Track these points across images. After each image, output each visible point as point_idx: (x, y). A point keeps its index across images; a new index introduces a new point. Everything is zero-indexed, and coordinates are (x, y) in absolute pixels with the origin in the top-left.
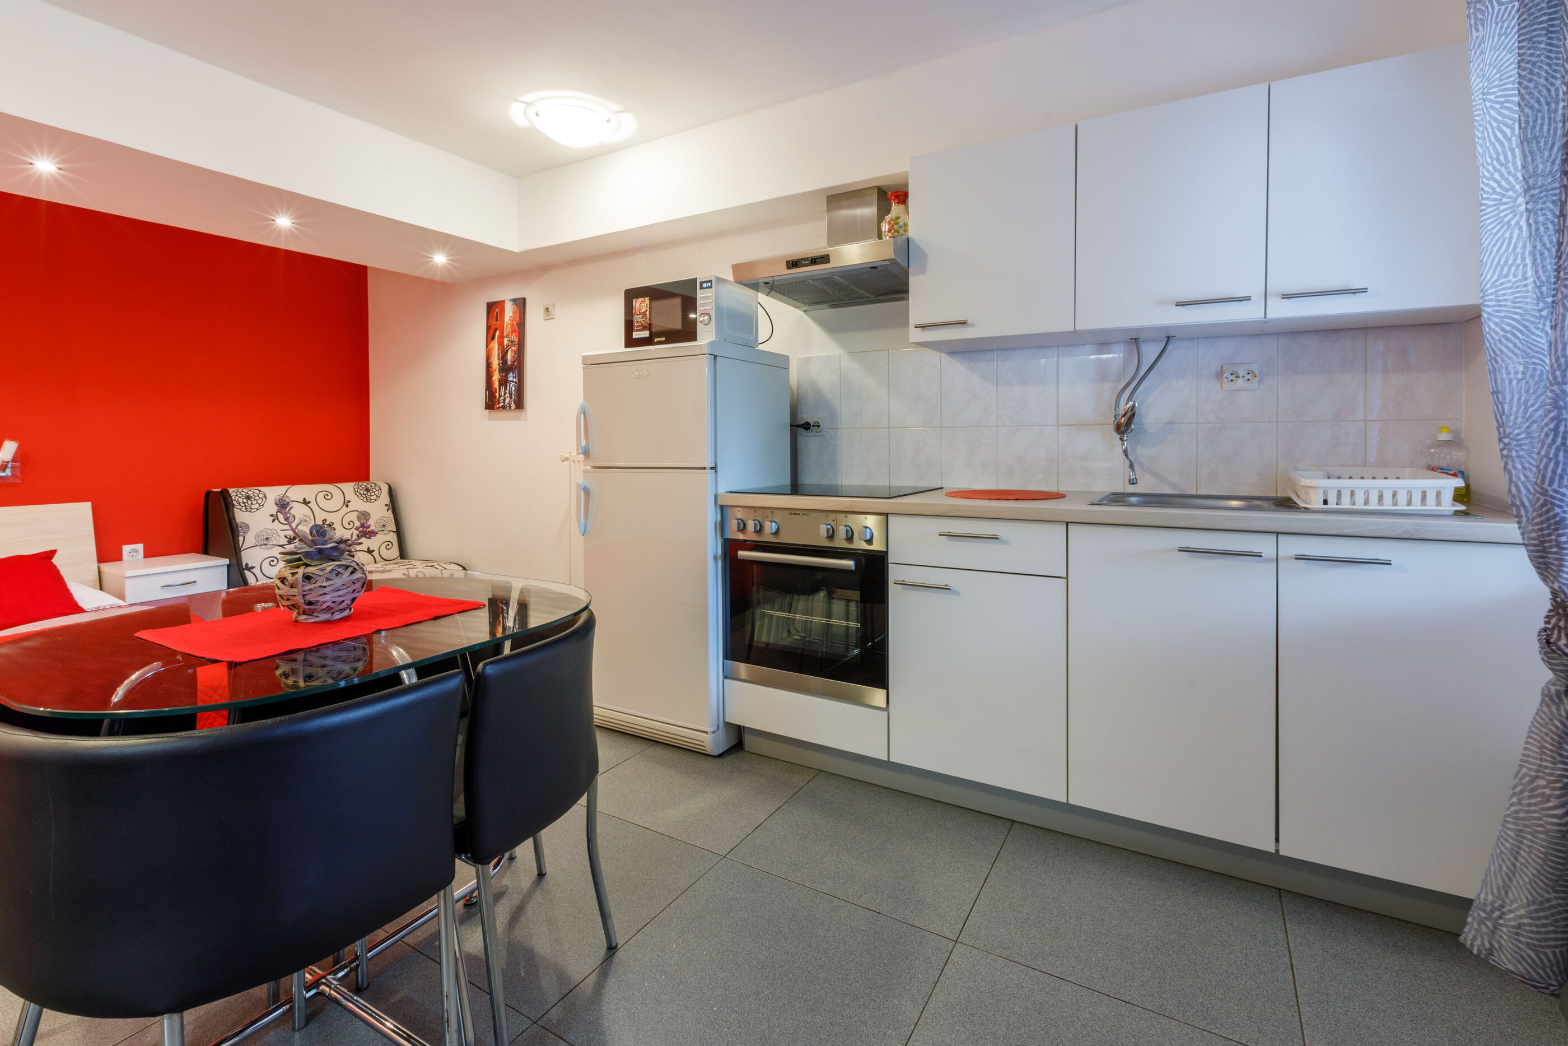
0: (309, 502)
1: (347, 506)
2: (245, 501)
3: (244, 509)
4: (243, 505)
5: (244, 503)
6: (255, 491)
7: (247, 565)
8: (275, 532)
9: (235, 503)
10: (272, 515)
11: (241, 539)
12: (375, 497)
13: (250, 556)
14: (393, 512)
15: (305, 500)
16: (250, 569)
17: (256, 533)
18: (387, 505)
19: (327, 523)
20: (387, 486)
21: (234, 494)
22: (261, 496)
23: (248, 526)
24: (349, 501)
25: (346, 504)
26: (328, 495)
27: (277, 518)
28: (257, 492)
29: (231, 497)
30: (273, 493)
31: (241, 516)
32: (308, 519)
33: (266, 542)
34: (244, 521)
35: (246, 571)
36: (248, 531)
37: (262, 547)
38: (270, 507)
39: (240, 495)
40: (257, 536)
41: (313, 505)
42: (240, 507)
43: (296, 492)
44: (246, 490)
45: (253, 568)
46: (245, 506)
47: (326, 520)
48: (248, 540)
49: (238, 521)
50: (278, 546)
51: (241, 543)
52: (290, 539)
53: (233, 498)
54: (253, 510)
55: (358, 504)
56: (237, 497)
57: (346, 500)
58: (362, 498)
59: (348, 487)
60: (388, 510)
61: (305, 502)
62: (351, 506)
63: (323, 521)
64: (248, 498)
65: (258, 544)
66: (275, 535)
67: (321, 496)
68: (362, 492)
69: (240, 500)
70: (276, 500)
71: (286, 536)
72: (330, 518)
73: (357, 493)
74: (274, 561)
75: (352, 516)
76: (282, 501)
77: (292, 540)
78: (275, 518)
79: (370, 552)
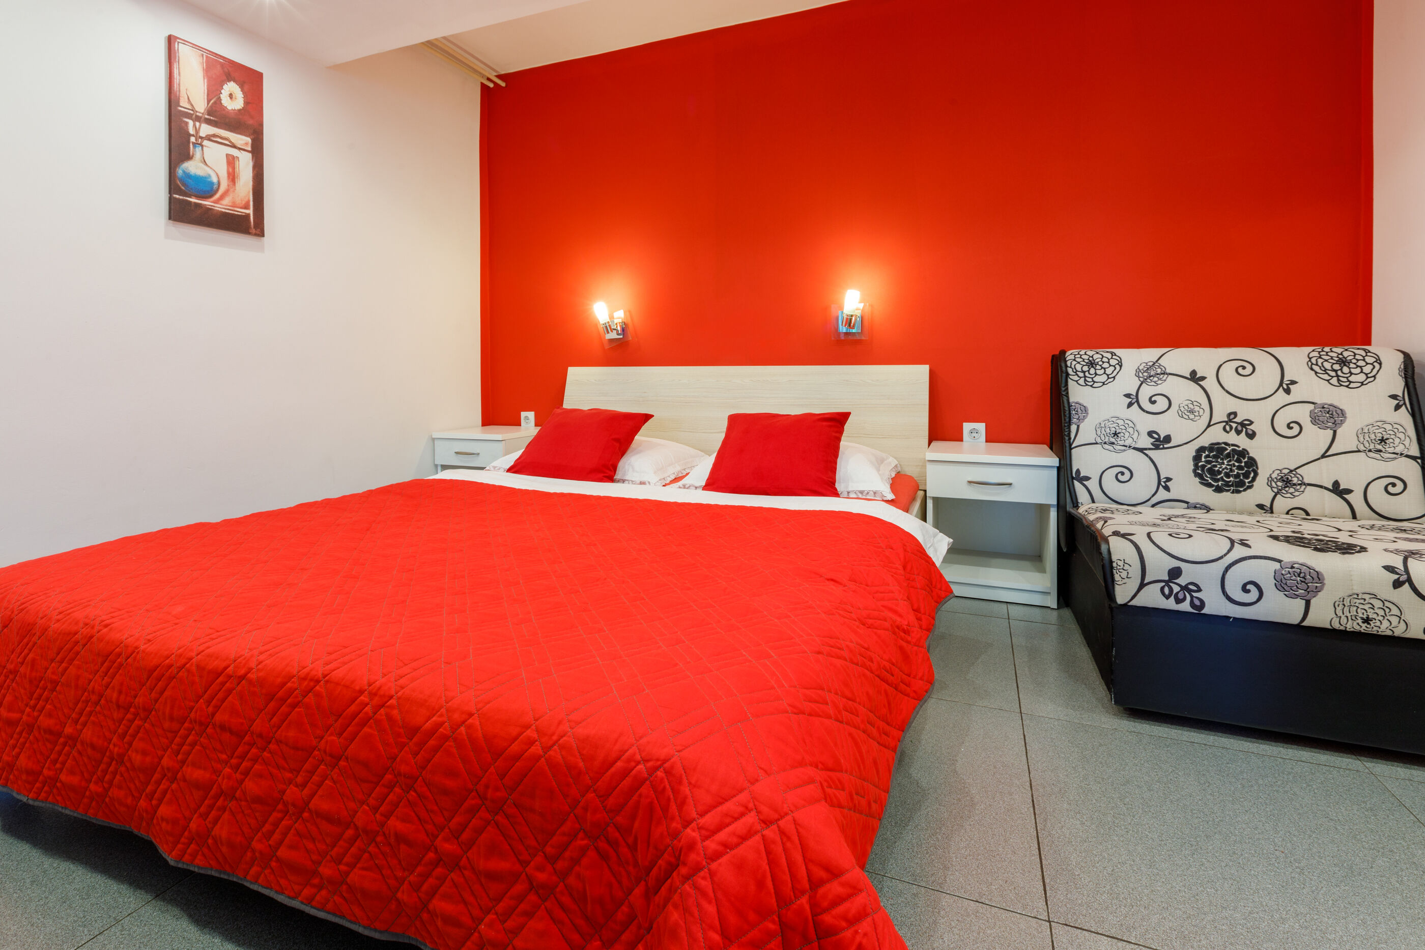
0: (1203, 378)
1: (1288, 391)
2: (1086, 368)
3: (1082, 381)
4: (1081, 375)
5: (1084, 372)
6: (1105, 355)
7: (1078, 471)
8: (1132, 425)
9: (1070, 370)
10: (1128, 396)
11: (1073, 428)
12: (1362, 377)
13: (1087, 459)
14: (1413, 415)
15: (1194, 373)
16: (1083, 479)
17: (1097, 422)
18: (1394, 397)
19: (1238, 420)
20: (1401, 356)
21: (1072, 357)
22: (1113, 362)
23: (1085, 410)
24: (1293, 382)
25: (1286, 386)
26: (1244, 368)
27: (1137, 401)
28: (1109, 356)
29: (1066, 362)
30: (1137, 358)
31: (1077, 393)
32: (1197, 409)
33: (1113, 440)
34: (1081, 401)
35: (1076, 483)
36: (1085, 418)
37: (1106, 446)
38: (1127, 381)
39: (1081, 360)
40: (1099, 427)
41: (1210, 384)
42: (1076, 378)
43: (1180, 358)
44: (1090, 353)
45: (1088, 478)
46: (1085, 377)
47: (1235, 414)
48: (1085, 431)
49: (1072, 399)
50: (1135, 448)
51: (1073, 436)
52: (1158, 440)
53: (1069, 363)
54: (1096, 385)
55: (1316, 389)
56: (1074, 363)
57: (1285, 379)
58: (1326, 377)
59: (1296, 356)
60: (1397, 407)
61: (1194, 377)
62: (1297, 393)
63: (1229, 414)
64: (1092, 364)
65: (1099, 441)
66: (1131, 430)
67: (1228, 367)
68: (1327, 365)
69: (1079, 367)
70: (1138, 371)
71: (1150, 434)
72: (1245, 412)
73: (1316, 368)
74: (1124, 474)
75: (1302, 414)
76: (1150, 374)
77: (1161, 442)
78: (1133, 400)
79: (1338, 490)
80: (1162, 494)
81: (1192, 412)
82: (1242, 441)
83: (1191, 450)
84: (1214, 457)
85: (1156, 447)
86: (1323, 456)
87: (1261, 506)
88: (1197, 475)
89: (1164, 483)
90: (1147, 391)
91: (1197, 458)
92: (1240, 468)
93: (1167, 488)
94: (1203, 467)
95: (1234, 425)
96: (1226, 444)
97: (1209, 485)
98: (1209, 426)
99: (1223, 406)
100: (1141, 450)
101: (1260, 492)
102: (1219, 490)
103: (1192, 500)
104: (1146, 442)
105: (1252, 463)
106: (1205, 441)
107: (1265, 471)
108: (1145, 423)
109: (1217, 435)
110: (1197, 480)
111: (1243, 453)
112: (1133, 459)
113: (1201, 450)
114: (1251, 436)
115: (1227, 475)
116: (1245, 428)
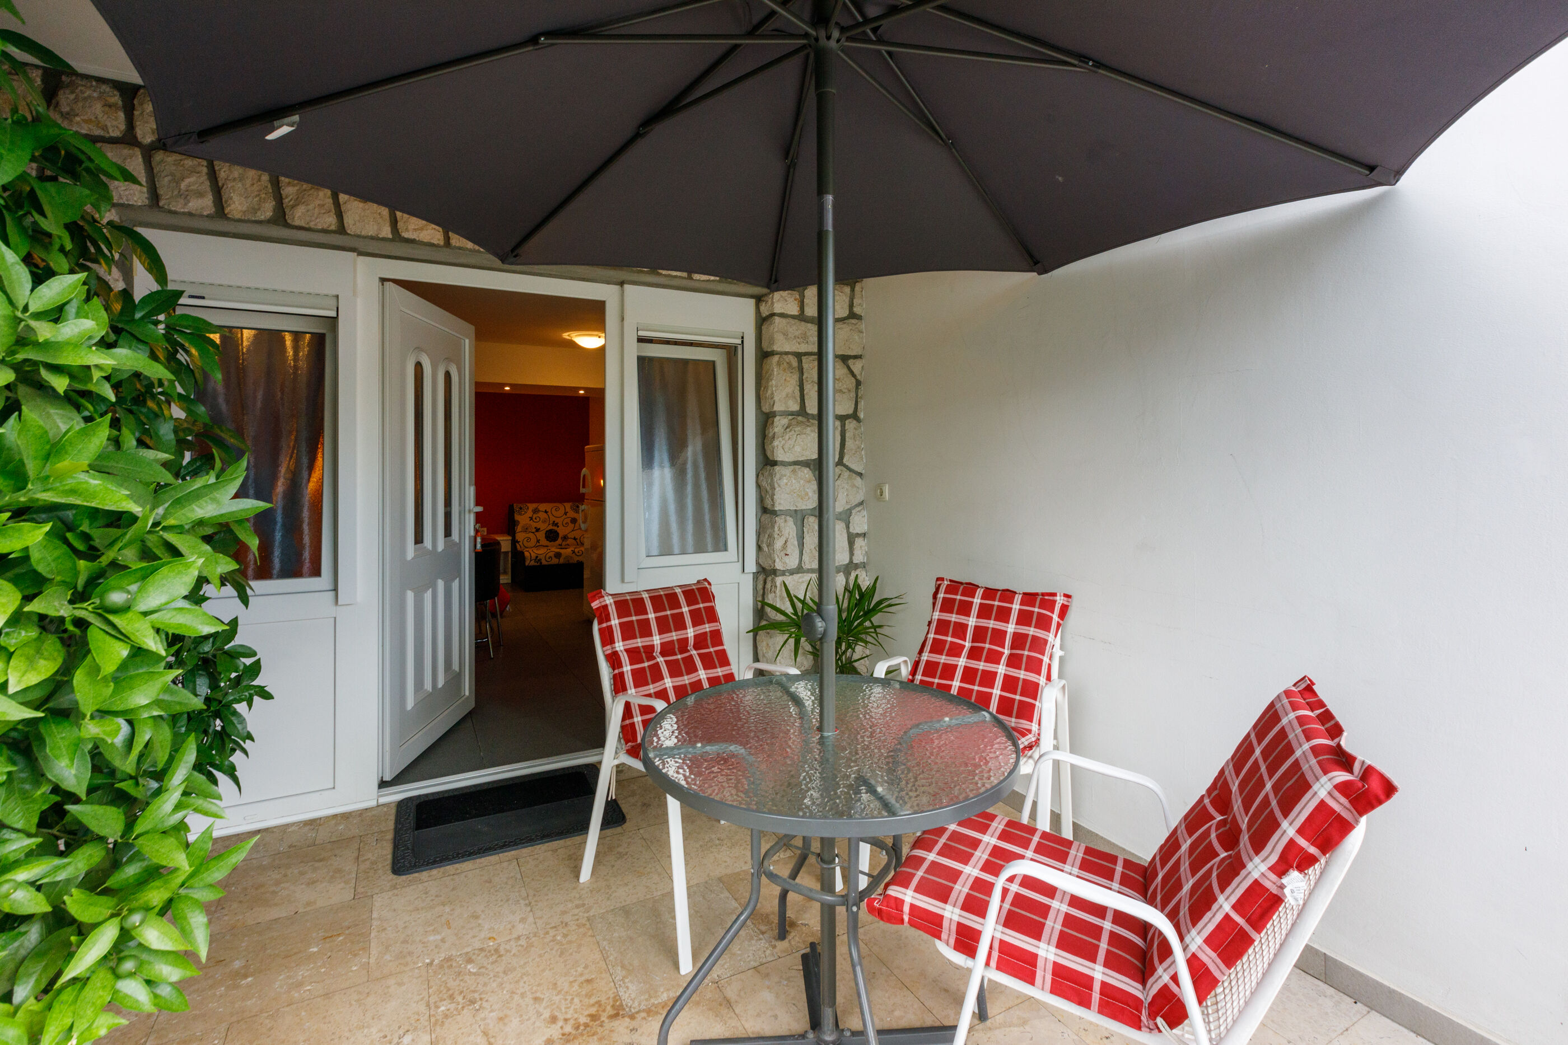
1: (566, 515)
2: (519, 509)
3: (518, 513)
4: (518, 511)
6: (524, 505)
7: (517, 540)
9: (515, 510)
10: (529, 517)
11: (516, 528)
13: (520, 536)
15: (546, 510)
16: (518, 542)
17: (522, 525)
21: (515, 506)
22: (526, 508)
23: (519, 522)
25: (566, 513)
26: (557, 509)
30: (532, 506)
31: (517, 517)
32: (546, 520)
33: (526, 530)
34: (518, 519)
35: (516, 543)
37: (524, 532)
38: (530, 513)
40: (523, 527)
41: (549, 513)
42: (516, 512)
43: (543, 507)
44: (520, 505)
47: (555, 521)
48: (519, 529)
49: (515, 519)
50: (531, 532)
51: (516, 530)
53: (514, 508)
54: (522, 514)
55: (572, 514)
56: (516, 508)
57: (566, 511)
58: (574, 511)
59: (568, 505)
61: (546, 512)
62: (568, 515)
63: (553, 521)
64: (521, 508)
65: (522, 531)
66: (530, 527)
67: (554, 509)
68: (574, 508)
70: (532, 510)
71: (535, 528)
72: (557, 520)
73: (572, 509)
74: (529, 539)
75: (568, 520)
76: (536, 511)
77: (538, 530)
78: (531, 518)
79: (575, 539)
80: (538, 544)
82: (555, 528)
83: (544, 532)
84: (550, 533)
85: (536, 531)
87: (559, 545)
88: (545, 538)
89: (538, 541)
90: (534, 516)
91: (546, 534)
92: (555, 535)
94: (547, 536)
95: (554, 524)
96: (552, 529)
97: (548, 541)
98: (549, 525)
99: (552, 519)
100: (533, 533)
101: (559, 541)
102: (550, 542)
103: (544, 545)
104: (534, 530)
105: (558, 534)
106: (548, 529)
107: (561, 535)
108: (534, 525)
109: (551, 527)
111: (556, 531)
112: (531, 535)
113: (547, 531)
114: (558, 527)
115: (552, 538)
116: (556, 525)
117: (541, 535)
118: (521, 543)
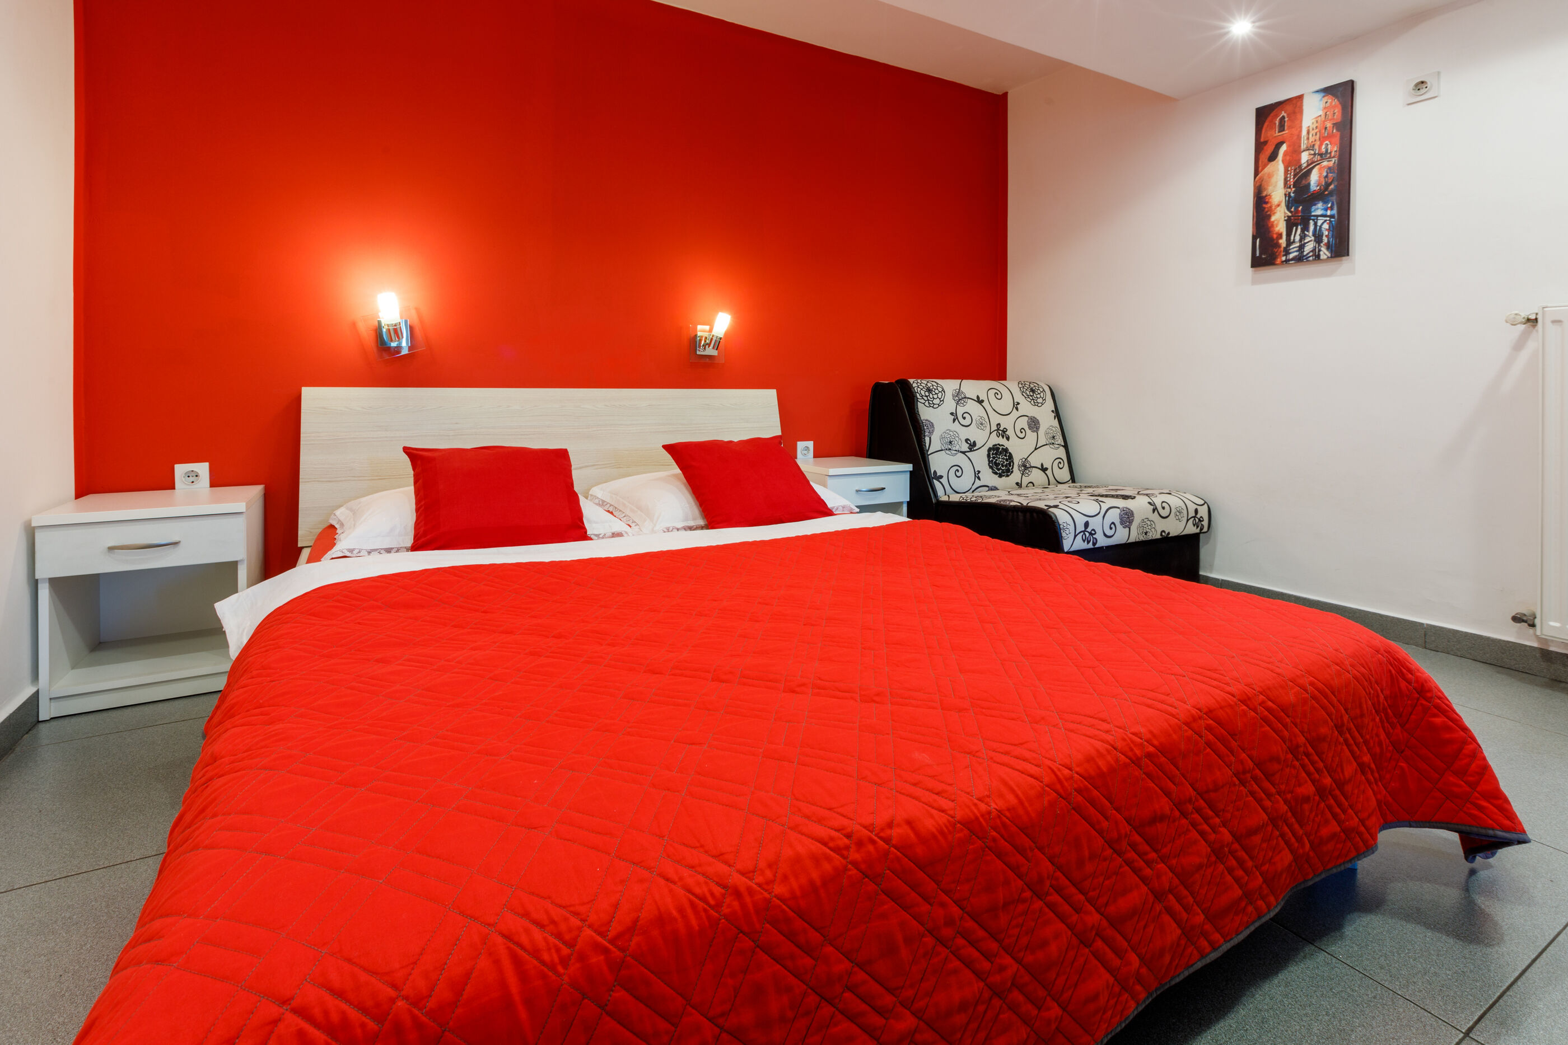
0: (983, 401)
1: (1017, 409)
2: (927, 394)
3: (926, 404)
4: (926, 398)
5: (927, 396)
6: (934, 384)
7: (935, 472)
8: (957, 435)
9: (917, 396)
10: (952, 414)
11: (927, 439)
12: (1041, 401)
13: (939, 463)
14: (1058, 421)
15: (978, 397)
16: (938, 479)
17: (940, 434)
18: (1052, 412)
19: (1001, 428)
20: (1049, 388)
21: (916, 385)
22: (940, 389)
23: (932, 425)
24: (1018, 404)
25: (1016, 406)
26: (998, 394)
27: (957, 418)
28: (936, 384)
29: (914, 389)
30: (949, 386)
31: (925, 413)
32: (984, 422)
33: (950, 447)
34: (929, 419)
35: (934, 481)
36: (933, 431)
37: (947, 452)
38: (950, 404)
39: (922, 387)
40: (941, 438)
41: (986, 405)
42: (923, 401)
43: (971, 387)
44: (925, 382)
45: (941, 477)
46: (928, 400)
47: (1000, 425)
48: (934, 442)
49: (922, 418)
50: (961, 452)
51: (927, 447)
52: (970, 444)
53: (916, 391)
54: (935, 406)
55: (1027, 407)
56: (919, 390)
57: (1015, 401)
58: (1028, 399)
59: (1015, 386)
60: (1054, 418)
61: (979, 400)
62: (1020, 409)
63: (997, 425)
64: (929, 390)
65: (943, 448)
66: (957, 439)
67: (992, 393)
68: (1028, 393)
69: (923, 393)
70: (953, 396)
71: (967, 440)
72: (1002, 423)
73: (1024, 394)
74: (959, 471)
75: (1023, 423)
76: (960, 398)
77: (972, 446)
78: (954, 417)
79: (1044, 470)
80: (978, 483)
81: (982, 424)
82: (1005, 442)
83: (984, 451)
84: (996, 454)
85: (971, 450)
86: (1036, 449)
87: (1017, 484)
88: (991, 467)
89: (977, 475)
90: (961, 411)
91: (989, 456)
92: (1007, 460)
93: (979, 479)
94: (992, 461)
95: (1000, 432)
96: (999, 444)
97: (996, 473)
98: (991, 433)
99: (995, 419)
100: (964, 453)
101: (1016, 475)
102: (1000, 476)
103: (990, 485)
104: (965, 447)
105: (1011, 456)
106: (990, 445)
107: (1016, 461)
108: (964, 433)
109: (995, 440)
110: (991, 470)
111: (1006, 450)
112: (961, 460)
113: (990, 450)
114: (1008, 439)
115: (1003, 466)
116: (1003, 433)
117: (980, 458)
118: (944, 480)
